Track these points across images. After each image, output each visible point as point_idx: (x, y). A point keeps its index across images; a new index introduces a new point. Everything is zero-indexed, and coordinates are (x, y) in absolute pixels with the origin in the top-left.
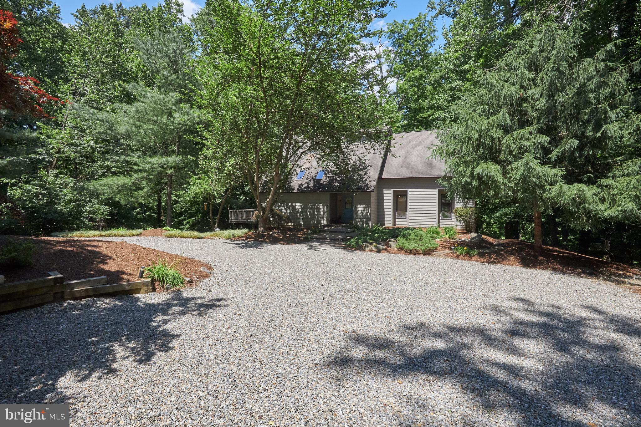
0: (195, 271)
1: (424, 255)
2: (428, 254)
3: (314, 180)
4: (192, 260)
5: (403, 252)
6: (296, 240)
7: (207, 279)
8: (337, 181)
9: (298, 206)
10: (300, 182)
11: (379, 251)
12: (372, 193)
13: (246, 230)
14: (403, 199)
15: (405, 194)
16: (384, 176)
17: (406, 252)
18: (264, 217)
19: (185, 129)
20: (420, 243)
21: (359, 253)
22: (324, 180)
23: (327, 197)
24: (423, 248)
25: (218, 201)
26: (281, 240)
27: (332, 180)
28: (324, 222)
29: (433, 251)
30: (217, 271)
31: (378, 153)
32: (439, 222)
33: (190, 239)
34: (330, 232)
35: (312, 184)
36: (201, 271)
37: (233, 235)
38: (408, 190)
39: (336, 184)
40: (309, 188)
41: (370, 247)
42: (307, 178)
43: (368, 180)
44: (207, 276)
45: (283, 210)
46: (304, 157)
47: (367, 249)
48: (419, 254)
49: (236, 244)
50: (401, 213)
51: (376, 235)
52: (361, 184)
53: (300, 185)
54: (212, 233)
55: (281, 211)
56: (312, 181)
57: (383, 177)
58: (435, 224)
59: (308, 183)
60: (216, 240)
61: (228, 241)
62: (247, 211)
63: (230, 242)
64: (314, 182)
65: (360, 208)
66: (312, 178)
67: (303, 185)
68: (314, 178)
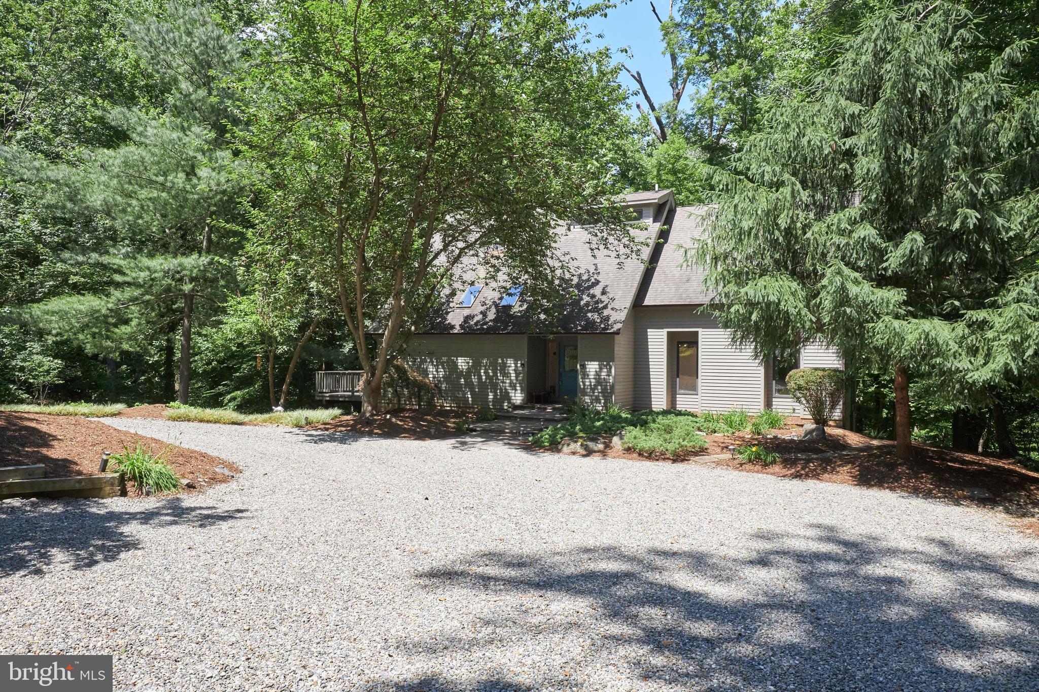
0: (203, 471)
1: (674, 461)
2: (682, 461)
3: (496, 305)
4: (204, 455)
5: (635, 455)
6: (432, 431)
7: (224, 485)
8: (546, 311)
9: (462, 363)
10: (466, 312)
11: (589, 453)
12: (617, 337)
13: (337, 411)
15: (692, 341)
16: (650, 300)
17: (640, 454)
18: (373, 384)
19: (221, 200)
20: (668, 437)
21: (548, 459)
22: (518, 308)
23: (523, 344)
24: (671, 447)
26: (405, 431)
27: (532, 307)
28: (518, 397)
29: (696, 454)
30: (247, 474)
32: (768, 404)
33: (218, 425)
35: (491, 315)
36: (215, 473)
37: (307, 418)
38: (700, 330)
39: (542, 316)
40: (486, 323)
41: (577, 446)
42: (484, 304)
43: (610, 307)
44: (225, 480)
45: (431, 369)
46: (465, 260)
47: (565, 449)
48: (664, 459)
49: (307, 435)
51: (598, 424)
52: (592, 316)
53: (467, 318)
54: (266, 416)
55: (425, 373)
56: (493, 310)
57: (647, 302)
59: (484, 314)
60: (270, 429)
61: (296, 430)
62: (354, 374)
63: (298, 432)
64: (498, 311)
66: (494, 302)
67: (473, 317)
68: (498, 302)
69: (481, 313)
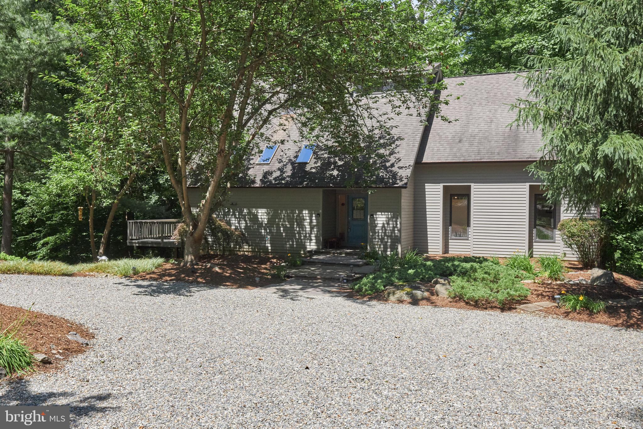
0: (55, 341)
1: (503, 310)
2: (510, 309)
3: (293, 163)
4: (51, 319)
5: (463, 304)
6: (257, 279)
7: (81, 357)
8: (338, 168)
9: (262, 214)
10: (266, 168)
11: (415, 302)
12: (403, 191)
13: (159, 260)
14: (461, 203)
15: (466, 194)
16: (427, 158)
17: (467, 303)
18: (196, 235)
19: (42, 61)
20: (495, 286)
21: (377, 306)
22: (312, 165)
23: (318, 197)
24: (501, 296)
25: (106, 203)
26: (228, 279)
27: (326, 165)
28: (312, 246)
29: (519, 302)
30: (100, 339)
31: (415, 114)
32: (531, 247)
33: (48, 277)
34: (324, 264)
35: (289, 171)
36: (68, 341)
37: (134, 269)
38: (472, 185)
39: (335, 173)
40: (284, 179)
41: (399, 294)
42: (280, 161)
43: (396, 166)
44: (80, 349)
45: (234, 221)
46: (275, 121)
47: (392, 298)
48: (492, 308)
49: (139, 286)
50: (459, 228)
51: (411, 271)
52: (382, 173)
53: (266, 174)
54: (92, 265)
55: (229, 223)
56: (289, 167)
57: (425, 160)
58: (524, 251)
59: (281, 170)
60: (100, 279)
61: (124, 280)
62: (163, 223)
63: (127, 282)
64: (294, 168)
65: (381, 219)
66: (290, 160)
67: (272, 173)
68: (294, 160)
69: (279, 169)
